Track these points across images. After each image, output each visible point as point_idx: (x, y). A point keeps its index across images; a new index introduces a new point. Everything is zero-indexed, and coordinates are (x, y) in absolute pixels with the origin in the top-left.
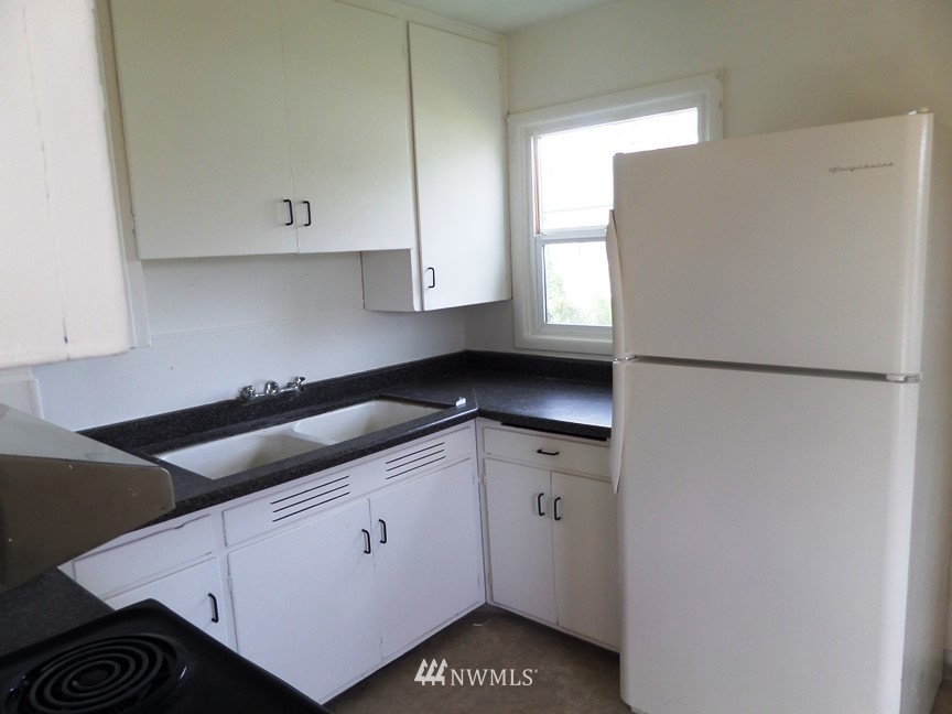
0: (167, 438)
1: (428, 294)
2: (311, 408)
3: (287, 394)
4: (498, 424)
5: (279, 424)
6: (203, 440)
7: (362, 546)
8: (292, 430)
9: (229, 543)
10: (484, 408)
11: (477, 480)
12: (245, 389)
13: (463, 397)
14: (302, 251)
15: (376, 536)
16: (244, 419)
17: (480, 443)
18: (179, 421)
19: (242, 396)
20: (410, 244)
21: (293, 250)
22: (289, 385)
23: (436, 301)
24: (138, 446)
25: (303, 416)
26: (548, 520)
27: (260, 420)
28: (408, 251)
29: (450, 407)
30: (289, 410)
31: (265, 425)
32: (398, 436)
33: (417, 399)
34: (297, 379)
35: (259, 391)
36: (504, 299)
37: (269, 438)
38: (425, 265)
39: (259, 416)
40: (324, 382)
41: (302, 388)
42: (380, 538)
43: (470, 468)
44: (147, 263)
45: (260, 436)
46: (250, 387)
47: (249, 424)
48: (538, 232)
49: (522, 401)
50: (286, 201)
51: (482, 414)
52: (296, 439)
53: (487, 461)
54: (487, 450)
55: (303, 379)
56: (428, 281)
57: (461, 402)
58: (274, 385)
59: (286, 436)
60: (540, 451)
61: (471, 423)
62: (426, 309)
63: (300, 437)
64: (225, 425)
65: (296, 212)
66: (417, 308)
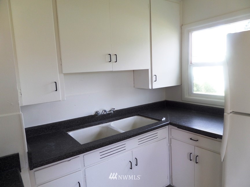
0: (73, 127)
1: (154, 83)
2: (117, 118)
3: (109, 114)
4: (176, 128)
5: (106, 123)
6: (83, 127)
7: (130, 167)
8: (110, 125)
9: (85, 166)
10: (171, 122)
11: (168, 145)
12: (96, 112)
13: (165, 117)
14: (114, 70)
15: (134, 163)
16: (96, 121)
17: (170, 133)
18: (76, 121)
19: (96, 114)
20: (149, 67)
21: (111, 70)
22: (110, 111)
23: (157, 85)
24: (64, 129)
25: (114, 120)
26: (193, 163)
27: (101, 121)
28: (148, 70)
29: (160, 120)
30: (110, 118)
31: (102, 123)
32: (142, 131)
33: (149, 117)
34: (112, 109)
35: (100, 112)
36: (179, 85)
37: (103, 127)
38: (153, 74)
39: (101, 120)
40: (121, 110)
41: (114, 112)
42: (135, 163)
43: (166, 141)
44: (65, 74)
45: (100, 127)
46: (98, 111)
47: (97, 122)
48: (191, 63)
49: (185, 120)
50: (109, 54)
51: (171, 124)
52: (111, 128)
53: (172, 139)
54: (172, 136)
55: (114, 109)
56: (154, 79)
57: (164, 119)
58: (105, 111)
59: (108, 127)
60: (191, 139)
61: (167, 127)
62: (153, 88)
63: (112, 128)
64: (90, 123)
65: (112, 58)
66: (150, 88)
